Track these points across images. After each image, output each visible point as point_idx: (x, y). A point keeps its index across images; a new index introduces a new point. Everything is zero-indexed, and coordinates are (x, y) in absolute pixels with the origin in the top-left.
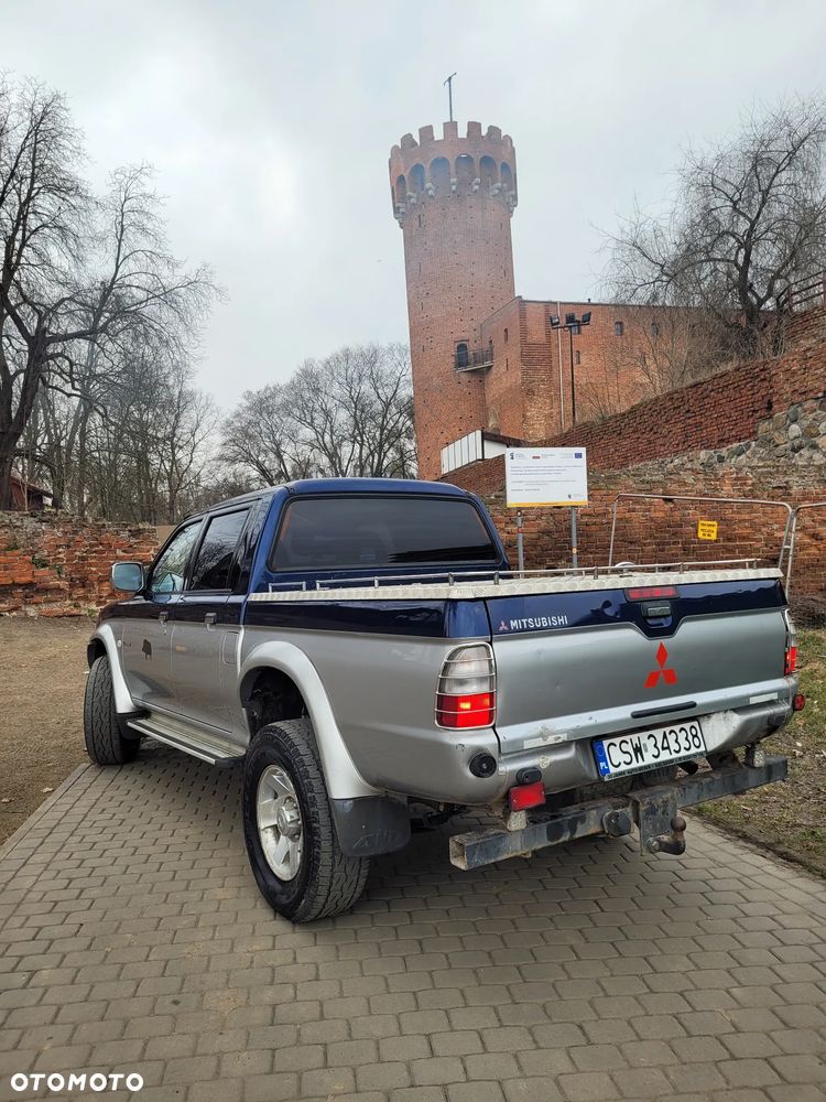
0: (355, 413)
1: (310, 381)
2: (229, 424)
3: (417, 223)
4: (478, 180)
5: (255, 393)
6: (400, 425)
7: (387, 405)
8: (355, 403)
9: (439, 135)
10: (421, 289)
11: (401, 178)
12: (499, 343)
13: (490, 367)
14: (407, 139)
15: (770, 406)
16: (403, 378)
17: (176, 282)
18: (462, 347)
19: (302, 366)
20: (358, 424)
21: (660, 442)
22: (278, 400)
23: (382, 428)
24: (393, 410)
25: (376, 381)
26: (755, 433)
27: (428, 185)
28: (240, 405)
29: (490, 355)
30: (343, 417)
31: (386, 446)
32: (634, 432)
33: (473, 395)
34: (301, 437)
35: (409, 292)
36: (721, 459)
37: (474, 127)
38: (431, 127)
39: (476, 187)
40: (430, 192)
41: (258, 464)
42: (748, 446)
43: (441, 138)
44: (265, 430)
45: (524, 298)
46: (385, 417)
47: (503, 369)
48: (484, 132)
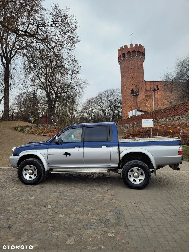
0: (109, 103)
1: (100, 97)
2: (83, 105)
3: (123, 65)
4: (137, 56)
5: (88, 99)
6: (118, 106)
7: (116, 101)
8: (109, 101)
9: (128, 47)
10: (124, 78)
11: (120, 56)
12: (140, 89)
13: (138, 95)
14: (122, 48)
15: (187, 110)
16: (119, 96)
17: (81, 83)
18: (132, 90)
19: (98, 93)
20: (110, 106)
21: (170, 114)
22: (93, 100)
23: (115, 106)
24: (117, 102)
25: (113, 96)
26: (185, 114)
27: (126, 57)
28: (85, 101)
29: (138, 92)
30: (106, 104)
31: (115, 110)
32: (165, 112)
33: (134, 100)
34: (98, 108)
35: (121, 79)
36: (180, 118)
37: (136, 45)
38: (127, 45)
39: (136, 57)
40: (126, 58)
41: (88, 113)
42: (184, 116)
43: (129, 47)
44: (90, 106)
45: (146, 81)
46: (115, 104)
47: (141, 95)
48: (138, 46)
